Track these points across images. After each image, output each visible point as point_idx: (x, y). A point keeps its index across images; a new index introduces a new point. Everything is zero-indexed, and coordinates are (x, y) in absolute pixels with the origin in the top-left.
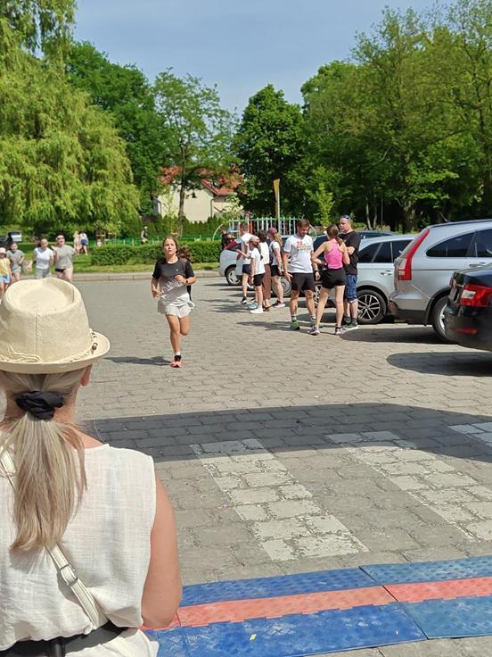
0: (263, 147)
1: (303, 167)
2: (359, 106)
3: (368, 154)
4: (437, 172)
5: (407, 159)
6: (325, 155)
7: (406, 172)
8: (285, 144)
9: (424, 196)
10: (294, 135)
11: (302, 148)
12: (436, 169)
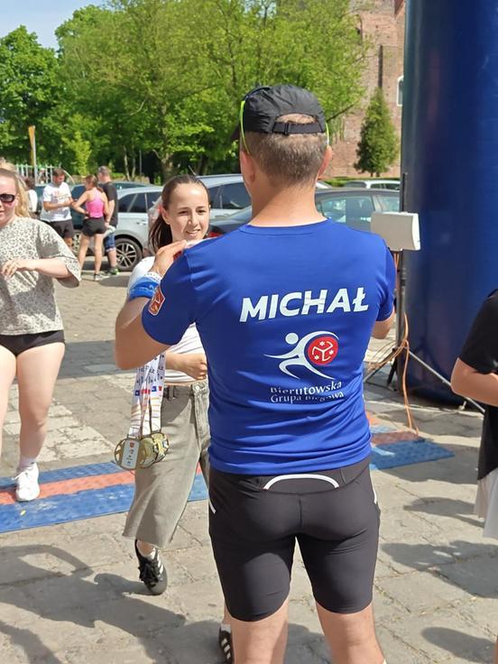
0: (16, 91)
1: (58, 114)
2: (115, 54)
3: (125, 104)
4: (193, 126)
5: (164, 111)
6: (81, 102)
7: (163, 124)
8: (40, 89)
9: (180, 148)
10: (49, 80)
11: (58, 94)
12: (192, 122)
